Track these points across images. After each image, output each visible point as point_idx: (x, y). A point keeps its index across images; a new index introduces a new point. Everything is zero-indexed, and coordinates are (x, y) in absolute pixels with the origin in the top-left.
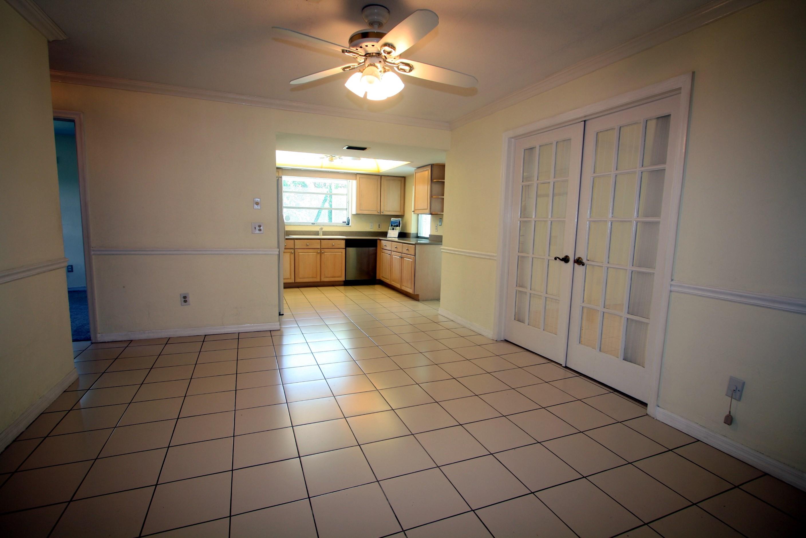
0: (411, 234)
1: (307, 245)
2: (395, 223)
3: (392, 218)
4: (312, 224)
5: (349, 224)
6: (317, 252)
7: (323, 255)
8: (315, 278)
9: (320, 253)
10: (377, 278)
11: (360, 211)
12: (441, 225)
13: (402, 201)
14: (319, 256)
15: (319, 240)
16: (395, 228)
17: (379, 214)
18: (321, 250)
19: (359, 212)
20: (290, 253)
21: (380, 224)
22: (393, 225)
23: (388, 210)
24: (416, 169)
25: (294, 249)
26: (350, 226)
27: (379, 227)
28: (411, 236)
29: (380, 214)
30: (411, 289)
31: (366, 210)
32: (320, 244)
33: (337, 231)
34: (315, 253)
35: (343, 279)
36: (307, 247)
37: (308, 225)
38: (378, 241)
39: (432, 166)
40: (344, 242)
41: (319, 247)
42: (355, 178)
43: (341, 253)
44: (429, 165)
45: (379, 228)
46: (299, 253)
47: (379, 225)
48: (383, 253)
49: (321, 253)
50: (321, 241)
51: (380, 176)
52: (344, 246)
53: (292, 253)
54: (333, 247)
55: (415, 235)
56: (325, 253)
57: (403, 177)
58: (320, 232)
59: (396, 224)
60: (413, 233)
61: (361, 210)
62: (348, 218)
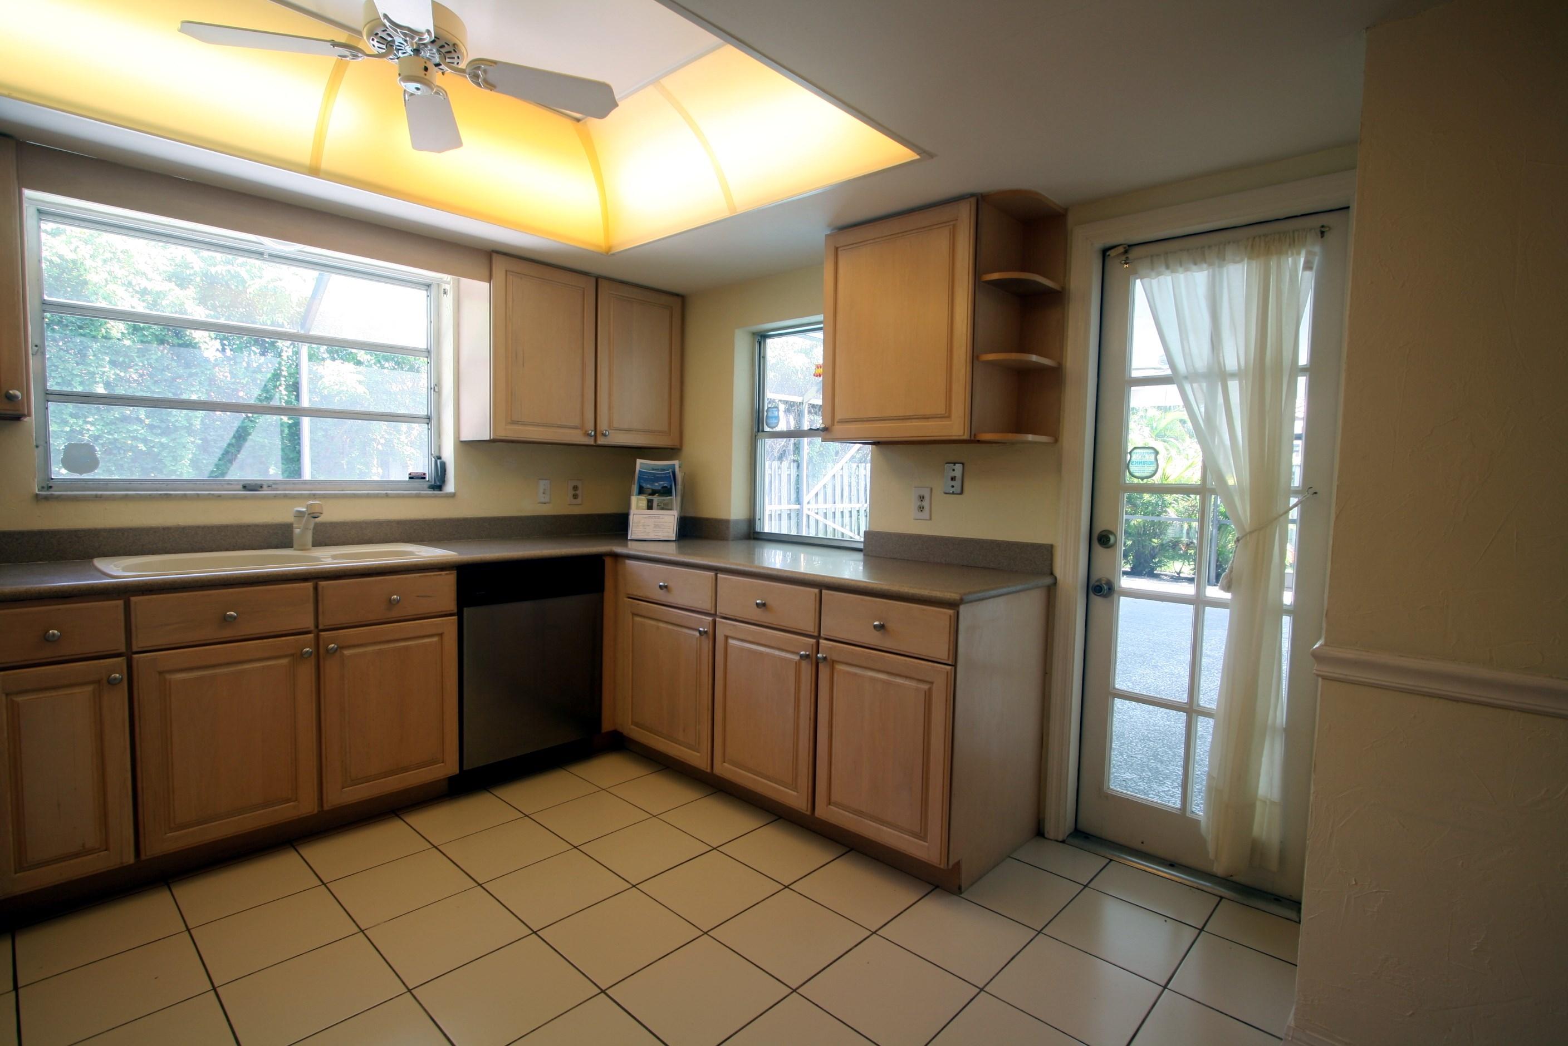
0: (731, 524)
1: (226, 620)
2: (656, 479)
3: (639, 461)
4: (245, 487)
5: (440, 488)
6: (292, 655)
7: (331, 669)
8: (288, 800)
9: (313, 661)
10: (606, 726)
11: (509, 427)
12: (961, 493)
13: (676, 394)
14: (306, 673)
15: (309, 585)
16: (656, 499)
17: (591, 442)
18: (317, 638)
19: (503, 435)
20: (98, 682)
21: (579, 484)
22: (647, 486)
23: (626, 426)
24: (836, 231)
25: (129, 655)
26: (452, 496)
27: (575, 496)
28: (733, 531)
29: (595, 440)
30: (924, 838)
31: (538, 425)
32: (311, 607)
33: (389, 522)
34: (284, 661)
35: (450, 767)
36: (227, 633)
37: (219, 496)
38: (608, 562)
39: (981, 201)
40: (450, 579)
41: (309, 623)
42: (487, 273)
43: (435, 639)
44: (972, 195)
45: (575, 501)
46: (160, 673)
47: (575, 488)
48: (638, 619)
49: (319, 656)
50: (316, 588)
51: (593, 280)
52: (449, 602)
53: (111, 683)
54: (395, 614)
55: (743, 528)
56: (347, 652)
57: (677, 295)
58: (297, 531)
59: (657, 486)
60: (736, 522)
61: (514, 422)
62: (439, 458)
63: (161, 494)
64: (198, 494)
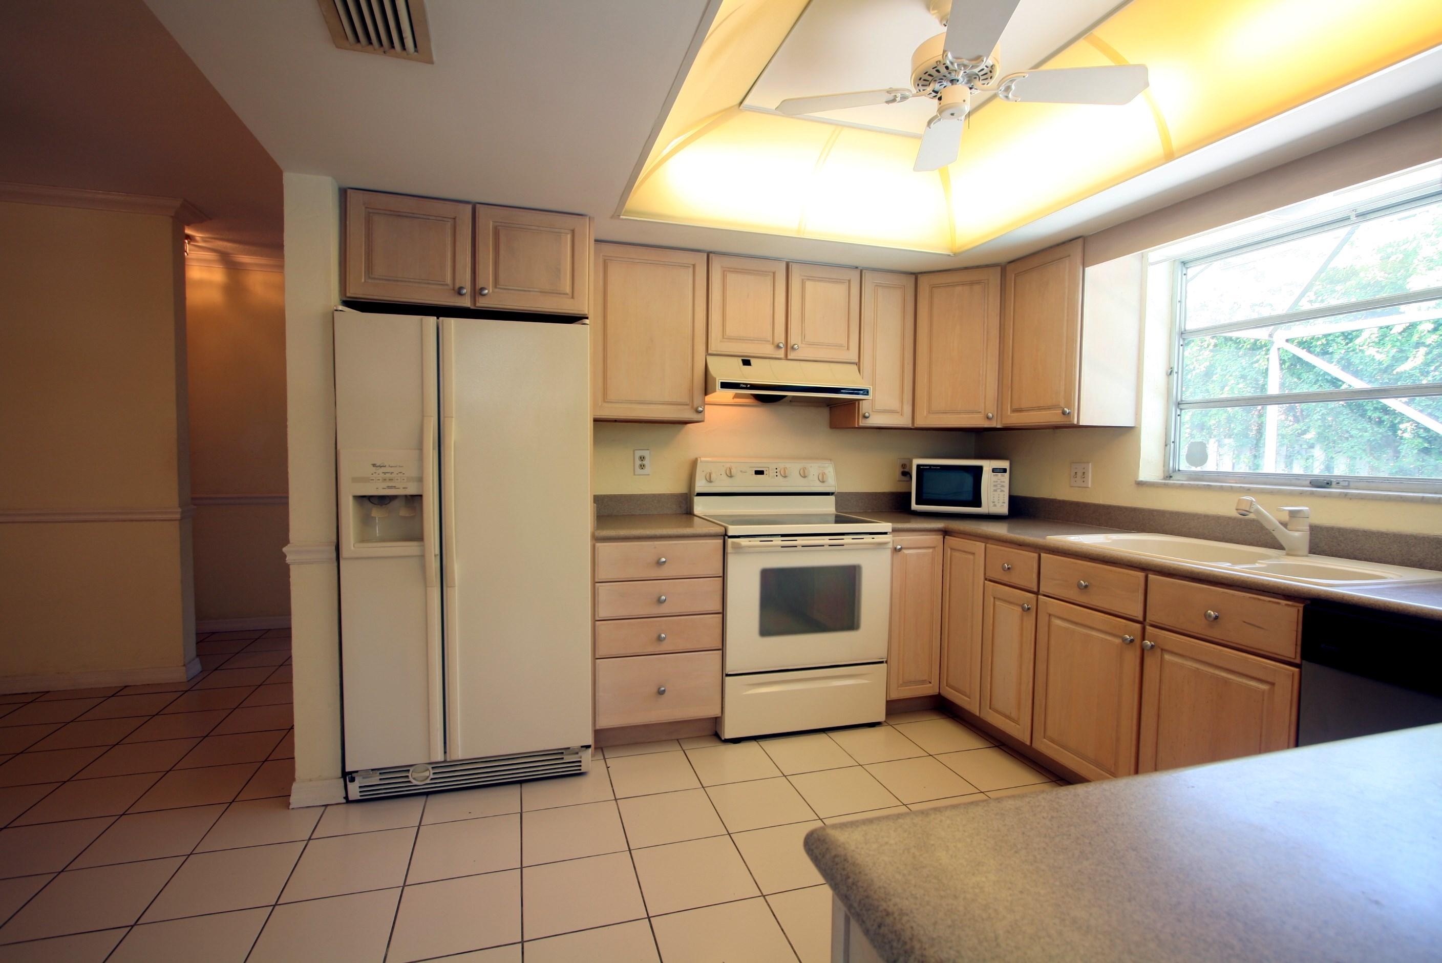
63: (1204, 485)
64: (1231, 486)
